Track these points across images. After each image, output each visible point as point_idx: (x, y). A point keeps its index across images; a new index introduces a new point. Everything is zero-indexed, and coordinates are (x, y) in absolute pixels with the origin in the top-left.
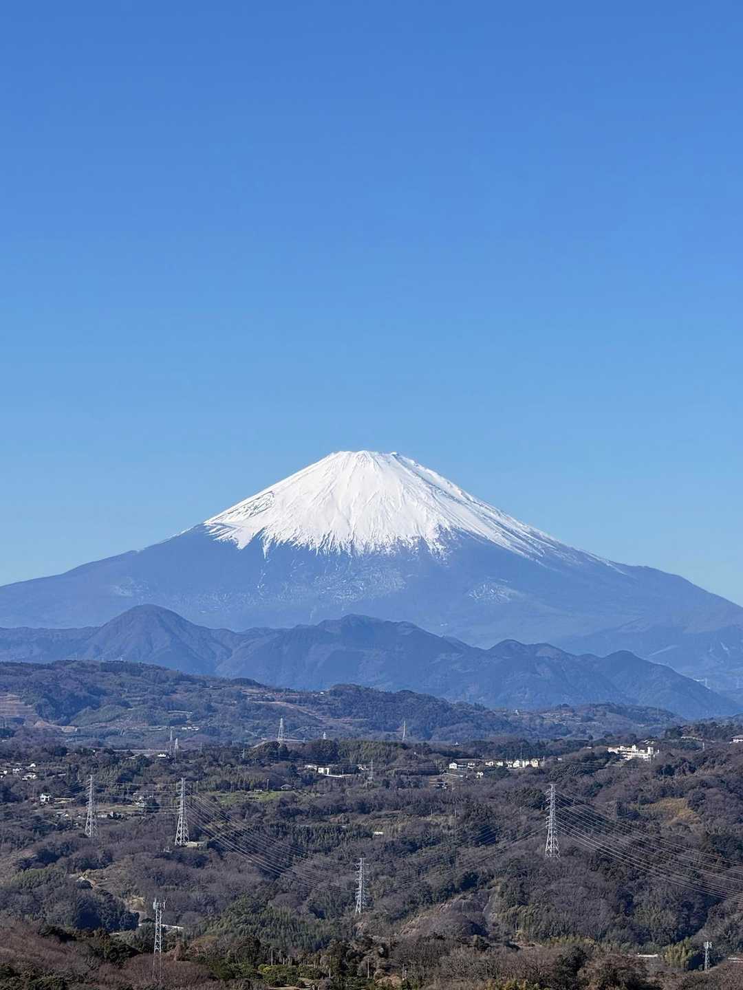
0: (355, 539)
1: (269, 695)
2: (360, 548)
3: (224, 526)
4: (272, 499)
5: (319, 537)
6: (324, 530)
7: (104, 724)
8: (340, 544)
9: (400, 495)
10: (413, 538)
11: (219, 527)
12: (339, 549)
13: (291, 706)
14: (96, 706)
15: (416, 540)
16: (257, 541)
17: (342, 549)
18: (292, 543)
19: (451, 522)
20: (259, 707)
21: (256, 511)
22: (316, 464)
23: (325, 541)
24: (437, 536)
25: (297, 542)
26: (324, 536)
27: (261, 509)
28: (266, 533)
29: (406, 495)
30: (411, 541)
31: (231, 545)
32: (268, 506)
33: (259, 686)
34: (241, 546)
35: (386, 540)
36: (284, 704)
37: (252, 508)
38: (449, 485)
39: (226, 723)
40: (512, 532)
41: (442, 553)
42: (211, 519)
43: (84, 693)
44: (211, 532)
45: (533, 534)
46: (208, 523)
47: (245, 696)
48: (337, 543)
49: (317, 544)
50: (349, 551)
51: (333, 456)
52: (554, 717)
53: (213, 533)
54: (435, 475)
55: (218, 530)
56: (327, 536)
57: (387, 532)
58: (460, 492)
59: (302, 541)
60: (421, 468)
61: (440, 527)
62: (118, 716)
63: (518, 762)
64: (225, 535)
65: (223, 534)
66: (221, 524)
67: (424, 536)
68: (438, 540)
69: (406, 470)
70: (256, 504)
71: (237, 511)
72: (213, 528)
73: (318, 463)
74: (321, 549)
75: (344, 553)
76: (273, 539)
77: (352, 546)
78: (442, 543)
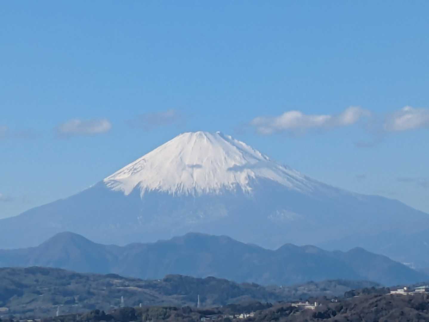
0: (197, 186)
1: (127, 283)
2: (199, 191)
3: (115, 181)
4: (145, 164)
5: (174, 185)
6: (177, 181)
7: (24, 305)
8: (188, 189)
9: (223, 158)
10: (232, 184)
11: (113, 182)
12: (187, 193)
13: (140, 289)
14: (20, 294)
15: (234, 185)
16: (137, 189)
17: (189, 193)
18: (158, 190)
19: (255, 173)
20: (119, 291)
21: (135, 171)
22: (171, 141)
23: (179, 188)
24: (247, 182)
25: (161, 190)
26: (178, 185)
27: (138, 170)
28: (142, 185)
29: (227, 157)
30: (231, 186)
31: (121, 193)
32: (142, 168)
33: (121, 278)
34: (127, 193)
35: (215, 186)
36: (136, 288)
37: (133, 170)
38: (253, 150)
39: (99, 301)
40: (293, 177)
41: (250, 192)
42: (108, 178)
43: (13, 287)
44: (108, 185)
45: (306, 178)
46: (106, 180)
47: (112, 285)
48: (186, 189)
49: (174, 190)
50: (193, 193)
51: (181, 136)
52: (304, 289)
53: (109, 186)
54: (244, 144)
55: (112, 184)
56: (179, 185)
57: (216, 181)
58: (260, 154)
59: (165, 188)
60: (236, 141)
61: (249, 176)
62: (33, 300)
63: (242, 315)
64: (117, 187)
65: (116, 186)
66: (113, 181)
67: (239, 182)
68: (248, 184)
69: (226, 142)
70: (135, 167)
71: (123, 172)
72: (108, 183)
73: (172, 140)
74: (176, 193)
75: (190, 195)
76: (146, 188)
77: (195, 190)
78: (250, 186)
